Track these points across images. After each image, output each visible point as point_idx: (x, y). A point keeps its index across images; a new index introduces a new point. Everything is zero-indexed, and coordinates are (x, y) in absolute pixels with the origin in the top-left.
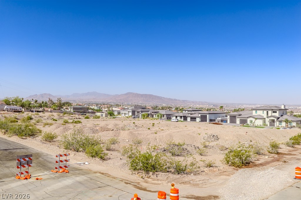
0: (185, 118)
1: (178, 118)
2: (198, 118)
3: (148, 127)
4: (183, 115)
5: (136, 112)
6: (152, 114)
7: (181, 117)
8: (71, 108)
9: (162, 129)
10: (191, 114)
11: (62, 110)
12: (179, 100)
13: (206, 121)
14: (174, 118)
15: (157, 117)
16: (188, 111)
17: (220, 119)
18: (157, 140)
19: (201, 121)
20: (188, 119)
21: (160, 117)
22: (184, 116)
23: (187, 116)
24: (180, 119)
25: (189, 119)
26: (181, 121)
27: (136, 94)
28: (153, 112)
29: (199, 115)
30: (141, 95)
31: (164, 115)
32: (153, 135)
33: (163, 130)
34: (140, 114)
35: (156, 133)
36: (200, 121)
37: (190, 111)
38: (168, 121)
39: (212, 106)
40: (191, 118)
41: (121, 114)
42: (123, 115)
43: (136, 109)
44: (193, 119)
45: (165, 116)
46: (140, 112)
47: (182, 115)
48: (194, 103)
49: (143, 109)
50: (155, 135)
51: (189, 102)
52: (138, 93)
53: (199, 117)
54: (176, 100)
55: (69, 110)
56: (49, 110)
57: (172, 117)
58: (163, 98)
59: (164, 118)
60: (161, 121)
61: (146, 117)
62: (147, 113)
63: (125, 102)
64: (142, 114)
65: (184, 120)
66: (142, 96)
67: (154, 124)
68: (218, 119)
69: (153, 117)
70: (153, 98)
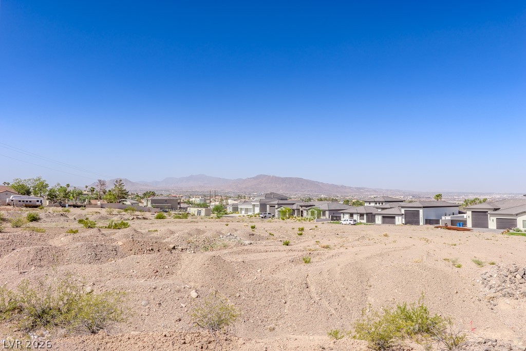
0: (371, 218)
1: (355, 217)
2: (400, 218)
3: (286, 239)
4: (365, 212)
5: (268, 206)
6: (301, 209)
7: (362, 215)
8: (147, 200)
9: (325, 244)
10: (383, 209)
11: (125, 203)
12: (350, 188)
13: (417, 223)
14: (347, 217)
15: (309, 217)
16: (376, 204)
17: (448, 218)
18: (312, 288)
19: (406, 224)
20: (376, 219)
21: (316, 216)
22: (367, 214)
23: (374, 212)
24: (360, 219)
25: (379, 220)
26: (361, 223)
27: (273, 177)
28: (302, 206)
29: (401, 211)
30: (282, 179)
31: (324, 212)
32: (295, 269)
33: (327, 247)
34: (276, 210)
35: (307, 262)
36: (404, 222)
37: (379, 204)
38: (334, 223)
39: (411, 197)
40: (383, 217)
41: (239, 210)
42: (243, 212)
43: (267, 201)
44: (389, 219)
45: (327, 213)
46: (276, 206)
47: (363, 211)
48: (377, 192)
49: (282, 199)
50: (303, 267)
51: (367, 191)
52: (277, 176)
53: (402, 214)
54: (345, 187)
55: (145, 204)
56: (99, 203)
57: (342, 215)
58: (320, 185)
59: (324, 218)
60: (319, 224)
61: (287, 216)
62: (289, 207)
63: (255, 192)
64: (279, 209)
65: (368, 221)
66: (284, 180)
67: (302, 230)
68: (443, 218)
69: (302, 216)
70: (303, 184)
